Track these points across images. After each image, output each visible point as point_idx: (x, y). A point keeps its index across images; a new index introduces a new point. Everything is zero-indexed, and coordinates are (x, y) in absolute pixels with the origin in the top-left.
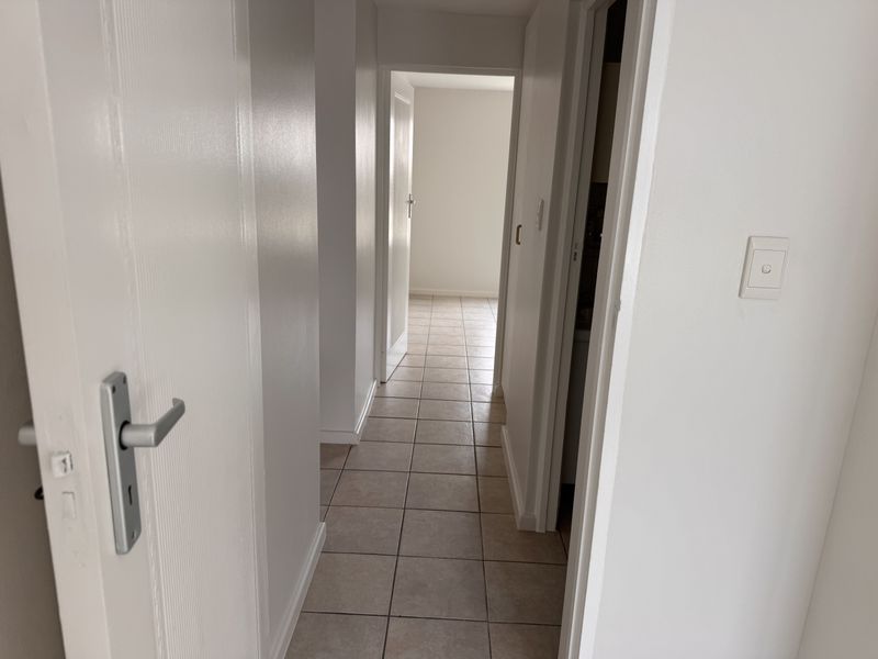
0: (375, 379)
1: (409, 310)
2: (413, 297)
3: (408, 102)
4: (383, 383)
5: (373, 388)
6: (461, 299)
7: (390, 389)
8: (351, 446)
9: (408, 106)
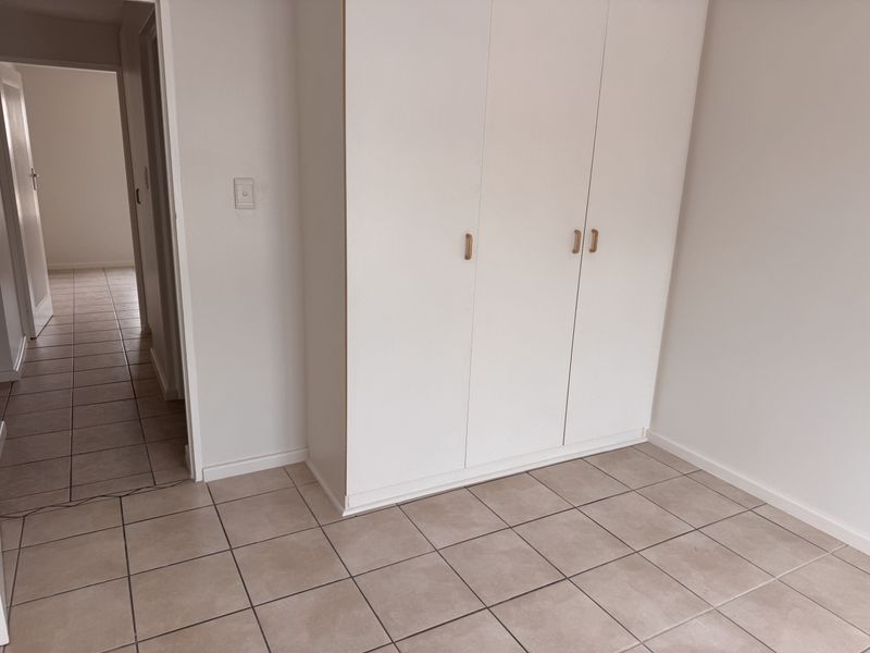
0: (24, 335)
1: (50, 284)
2: (51, 272)
3: (16, 86)
4: (33, 339)
5: (23, 344)
6: (104, 269)
7: (40, 342)
8: (13, 383)
9: (18, 90)
